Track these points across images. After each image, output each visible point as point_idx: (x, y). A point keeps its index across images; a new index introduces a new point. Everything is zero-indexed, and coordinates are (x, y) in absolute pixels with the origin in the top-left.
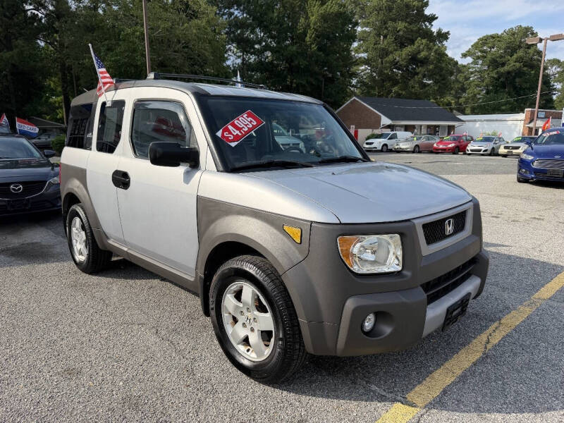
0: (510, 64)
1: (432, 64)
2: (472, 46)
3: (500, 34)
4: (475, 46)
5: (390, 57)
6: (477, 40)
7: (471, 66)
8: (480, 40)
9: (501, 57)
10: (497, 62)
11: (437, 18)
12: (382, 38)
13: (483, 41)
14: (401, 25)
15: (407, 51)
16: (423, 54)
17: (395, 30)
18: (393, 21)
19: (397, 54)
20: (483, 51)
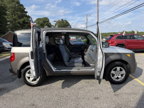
2: (36, 20)
5: (17, 21)
9: (42, 23)
12: (13, 15)
13: (38, 19)
14: (19, 13)
15: (22, 20)
16: (27, 21)
17: (18, 14)
18: (17, 11)
19: (19, 20)
20: (38, 22)
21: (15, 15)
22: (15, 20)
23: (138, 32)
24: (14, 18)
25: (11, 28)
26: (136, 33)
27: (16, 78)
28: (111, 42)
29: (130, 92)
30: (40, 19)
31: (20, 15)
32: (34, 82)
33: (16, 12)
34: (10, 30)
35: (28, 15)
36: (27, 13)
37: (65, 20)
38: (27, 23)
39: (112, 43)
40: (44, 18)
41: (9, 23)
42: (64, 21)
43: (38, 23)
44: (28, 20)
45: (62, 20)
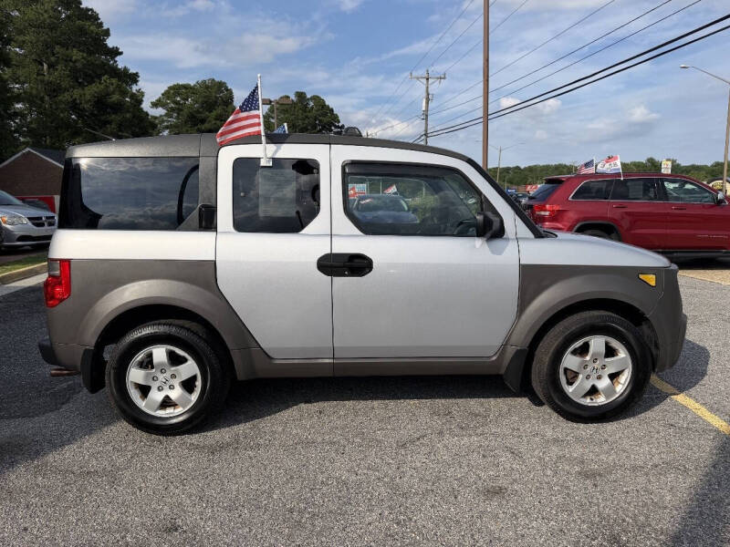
0: (210, 121)
1: (128, 112)
2: (163, 95)
3: (192, 85)
4: (166, 94)
5: (66, 97)
6: (166, 89)
7: (165, 119)
8: (170, 88)
9: (198, 112)
10: (195, 117)
11: (121, 53)
12: (45, 66)
13: (176, 90)
14: (76, 54)
15: (92, 90)
16: (115, 98)
17: (68, 60)
18: (63, 45)
19: (77, 93)
20: (177, 103)
21: (51, 66)
22: (54, 90)
23: (675, 167)
24: (46, 78)
25: (31, 132)
26: (666, 169)
27: (73, 390)
28: (552, 211)
29: (656, 460)
30: (186, 87)
31: (79, 65)
32: (169, 412)
33: (57, 48)
34: (27, 144)
35: (125, 69)
36: (118, 58)
37: (316, 98)
38: (118, 107)
39: (556, 217)
40: (207, 87)
41: (19, 106)
42: (312, 104)
43: (172, 110)
44: (124, 93)
45: (301, 95)
